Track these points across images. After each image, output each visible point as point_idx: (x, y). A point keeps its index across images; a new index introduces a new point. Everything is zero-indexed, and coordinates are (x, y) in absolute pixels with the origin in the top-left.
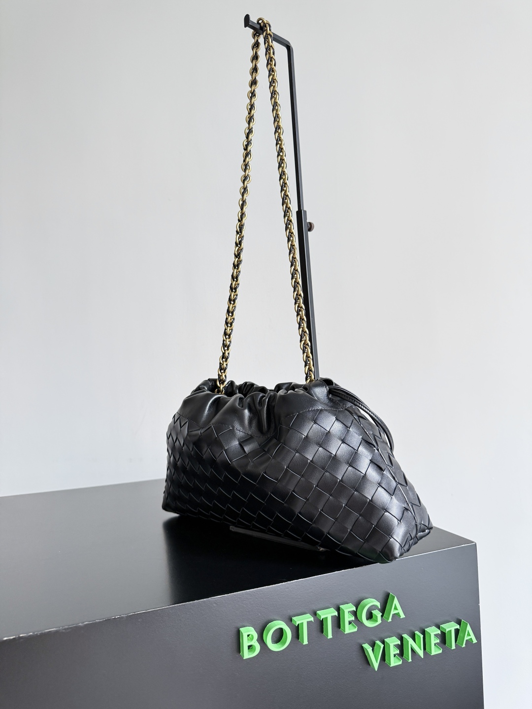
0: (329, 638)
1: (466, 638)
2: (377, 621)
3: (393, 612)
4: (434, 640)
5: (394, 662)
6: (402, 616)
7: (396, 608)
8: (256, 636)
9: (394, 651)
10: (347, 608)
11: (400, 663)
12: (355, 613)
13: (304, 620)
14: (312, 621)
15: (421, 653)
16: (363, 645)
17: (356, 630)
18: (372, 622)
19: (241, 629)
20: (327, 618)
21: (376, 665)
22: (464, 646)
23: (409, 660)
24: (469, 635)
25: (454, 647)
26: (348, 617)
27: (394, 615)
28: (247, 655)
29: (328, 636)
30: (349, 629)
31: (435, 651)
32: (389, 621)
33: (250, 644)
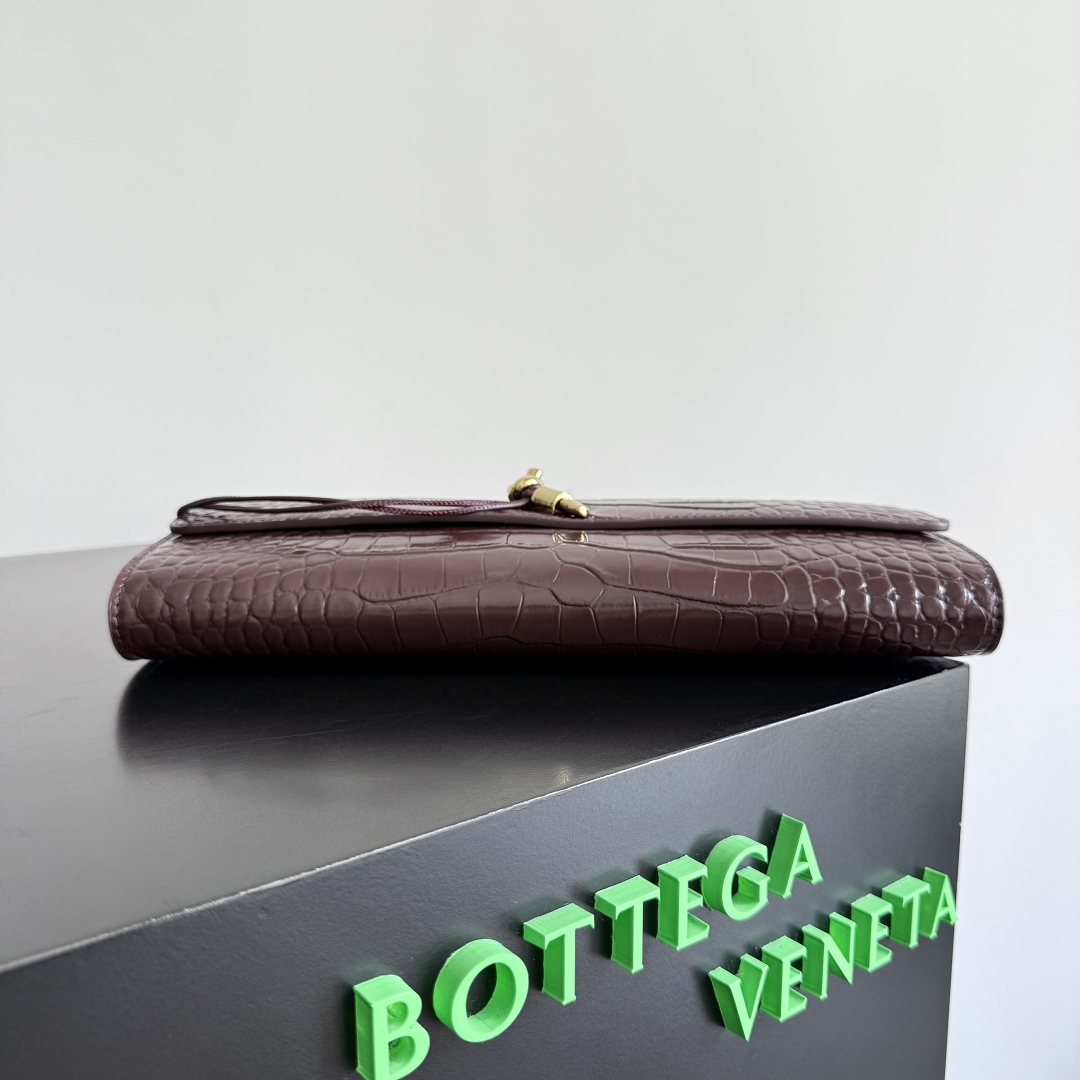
0: (634, 971)
1: (940, 913)
2: (755, 899)
3: (797, 868)
4: (879, 932)
5: (791, 1007)
6: (817, 877)
7: (803, 858)
9: (790, 977)
11: (801, 1006)
12: (695, 885)
13: (565, 928)
14: (589, 927)
15: (848, 970)
16: (712, 974)
17: (703, 934)
18: (747, 906)
19: (358, 988)
20: (629, 912)
21: (747, 1025)
22: (933, 935)
23: (820, 993)
24: (945, 905)
25: (914, 943)
26: (688, 901)
27: (799, 876)
28: (385, 1071)
29: (631, 965)
30: (689, 935)
31: (879, 959)
32: (785, 896)
33: (394, 1036)
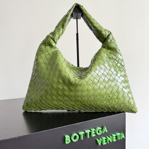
0: (88, 138)
2: (100, 133)
3: (105, 131)
4: (115, 138)
5: (105, 143)
6: (107, 132)
8: (69, 137)
9: (105, 141)
10: (93, 130)
12: (95, 131)
13: (82, 133)
14: (84, 133)
15: (111, 141)
16: (96, 139)
17: (95, 135)
19: (65, 136)
21: (100, 145)
22: (122, 139)
23: (108, 143)
24: (123, 136)
25: (119, 139)
26: (93, 132)
28: (67, 143)
30: (93, 135)
31: (115, 140)
32: (103, 133)
33: (68, 140)
